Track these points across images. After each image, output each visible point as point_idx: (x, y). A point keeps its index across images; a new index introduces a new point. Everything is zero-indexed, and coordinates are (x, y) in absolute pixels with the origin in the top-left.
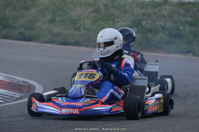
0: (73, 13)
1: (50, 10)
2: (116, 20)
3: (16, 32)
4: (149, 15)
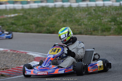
0: (77, 16)
1: (63, 15)
2: (102, 18)
3: (45, 29)
4: (120, 14)
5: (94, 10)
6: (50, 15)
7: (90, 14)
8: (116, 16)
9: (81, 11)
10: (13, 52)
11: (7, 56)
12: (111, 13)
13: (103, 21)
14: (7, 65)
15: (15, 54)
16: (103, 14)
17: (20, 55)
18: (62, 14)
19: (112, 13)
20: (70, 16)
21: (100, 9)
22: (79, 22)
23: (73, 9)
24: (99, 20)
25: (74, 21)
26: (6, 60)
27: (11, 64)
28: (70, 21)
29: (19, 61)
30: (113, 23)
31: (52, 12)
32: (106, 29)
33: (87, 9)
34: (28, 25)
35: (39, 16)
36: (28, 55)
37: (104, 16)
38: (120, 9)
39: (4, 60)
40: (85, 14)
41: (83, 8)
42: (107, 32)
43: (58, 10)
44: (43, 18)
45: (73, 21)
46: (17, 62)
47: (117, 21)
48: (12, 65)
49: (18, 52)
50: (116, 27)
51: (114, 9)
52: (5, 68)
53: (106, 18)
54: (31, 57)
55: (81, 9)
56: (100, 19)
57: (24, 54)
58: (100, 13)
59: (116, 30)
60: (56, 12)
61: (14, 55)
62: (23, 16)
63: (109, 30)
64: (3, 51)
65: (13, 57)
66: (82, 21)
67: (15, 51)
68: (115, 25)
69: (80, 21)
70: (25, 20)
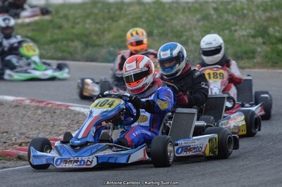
5: (216, 9)
6: (113, 19)
7: (206, 17)
8: (265, 24)
9: (184, 12)
10: (37, 104)
11: (24, 113)
12: (254, 17)
13: (236, 34)
14: (27, 135)
15: (42, 108)
16: (235, 18)
17: (55, 113)
18: (141, 17)
19: (257, 17)
20: (161, 23)
21: (229, 7)
22: (181, 37)
23: (167, 6)
24: (227, 32)
25: (170, 35)
26: (24, 122)
27: (37, 131)
28: (161, 34)
29: (54, 125)
30: (260, 40)
31: (118, 13)
32: (245, 53)
33: (197, 5)
34: (65, 43)
35: (88, 21)
36: (72, 111)
37: (239, 23)
38: (274, 8)
39: (18, 122)
40: (195, 19)
41: (190, 5)
42: (246, 61)
43: (132, 8)
44: (98, 26)
45: (167, 35)
46: (49, 127)
47: (268, 34)
48: (39, 133)
49: (48, 104)
50: (267, 48)
51: (261, 8)
52: (23, 141)
53: (244, 27)
54: (81, 116)
55: (184, 8)
56: (231, 31)
57: (64, 108)
58: (230, 17)
59: (267, 57)
60: (128, 12)
61: (40, 112)
62: (51, 21)
63: (251, 55)
64: (13, 101)
65: (40, 115)
66: (187, 34)
67: (42, 102)
68: (264, 43)
69: (184, 34)
70: (56, 31)
